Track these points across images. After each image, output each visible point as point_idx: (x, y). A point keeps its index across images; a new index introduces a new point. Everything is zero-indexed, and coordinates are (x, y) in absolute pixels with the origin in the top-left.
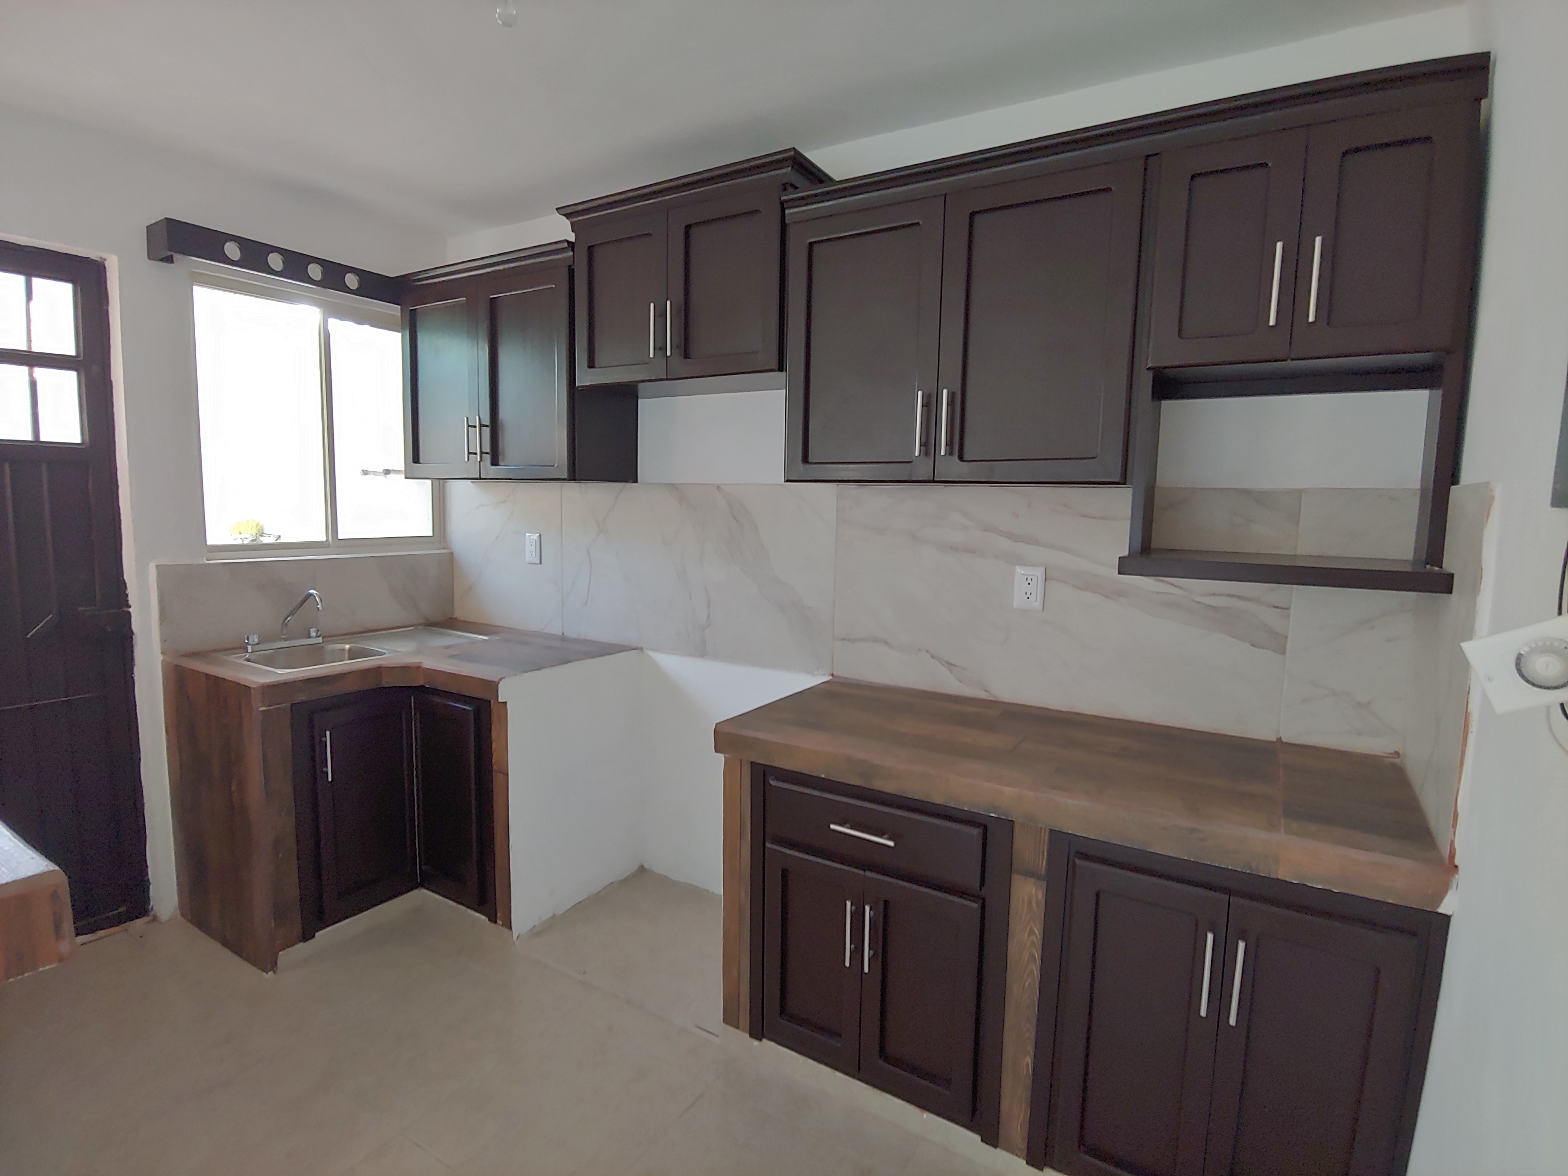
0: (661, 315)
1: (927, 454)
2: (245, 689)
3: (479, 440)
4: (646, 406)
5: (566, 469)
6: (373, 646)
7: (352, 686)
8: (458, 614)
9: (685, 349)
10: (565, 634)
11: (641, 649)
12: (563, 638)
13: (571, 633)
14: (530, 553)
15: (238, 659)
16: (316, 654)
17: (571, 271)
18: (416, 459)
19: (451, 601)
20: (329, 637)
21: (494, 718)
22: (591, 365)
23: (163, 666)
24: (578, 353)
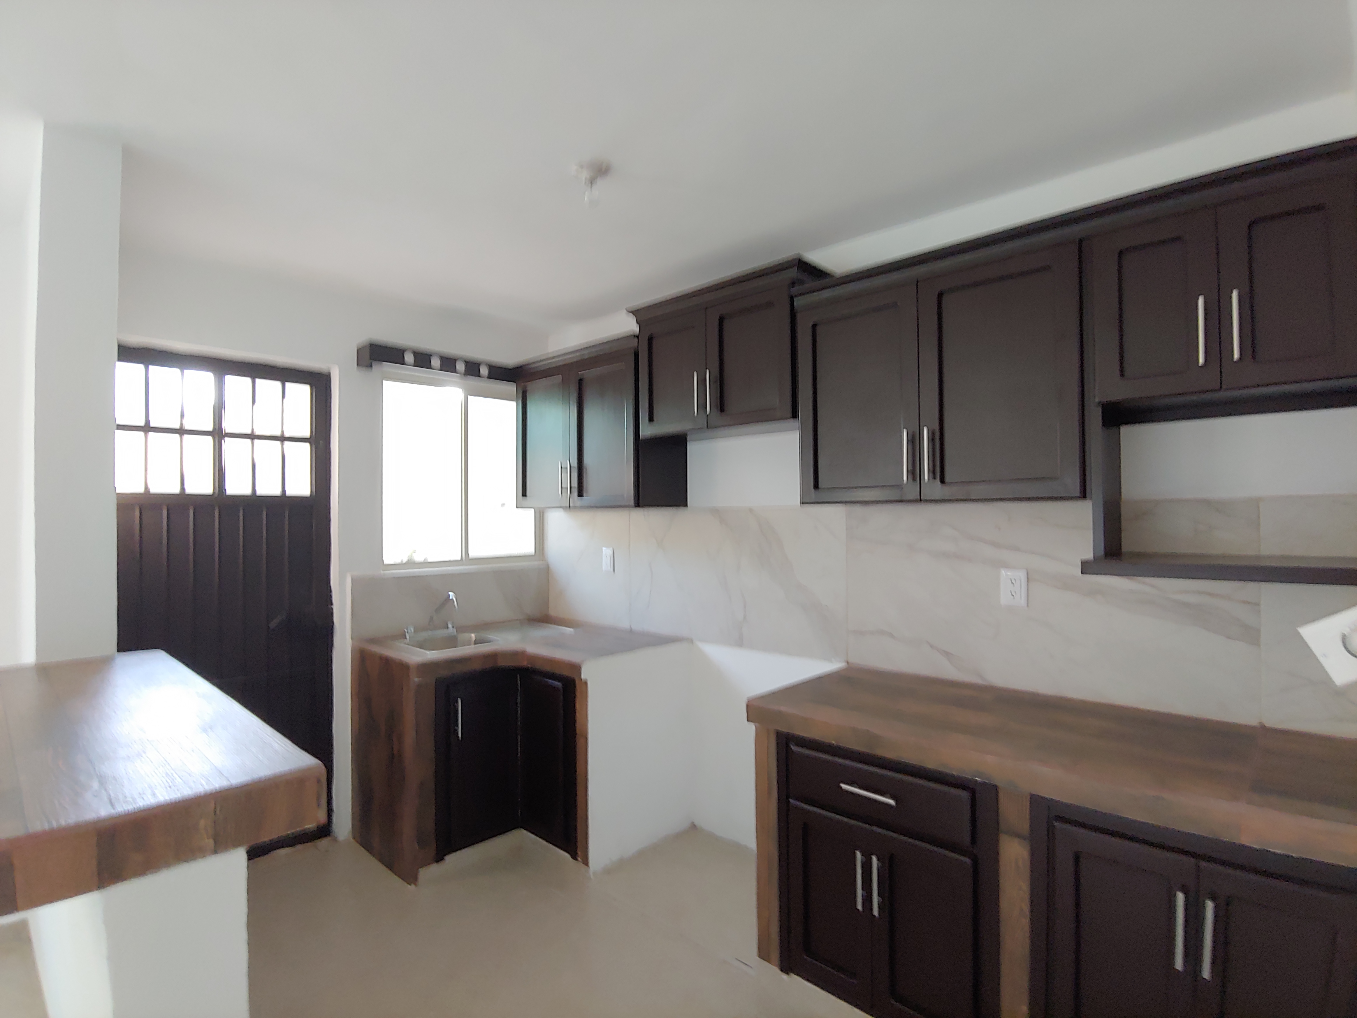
0: (702, 382)
1: (914, 479)
2: (404, 667)
3: (569, 480)
4: (693, 449)
5: (632, 498)
6: (491, 636)
7: (477, 666)
8: (552, 612)
9: (721, 405)
10: (633, 627)
11: (690, 641)
12: (631, 631)
13: (637, 627)
14: (606, 563)
15: (401, 644)
16: (452, 642)
17: (636, 355)
18: (524, 494)
19: (546, 602)
20: (461, 629)
21: (578, 694)
22: (651, 419)
23: (352, 651)
24: (641, 411)
